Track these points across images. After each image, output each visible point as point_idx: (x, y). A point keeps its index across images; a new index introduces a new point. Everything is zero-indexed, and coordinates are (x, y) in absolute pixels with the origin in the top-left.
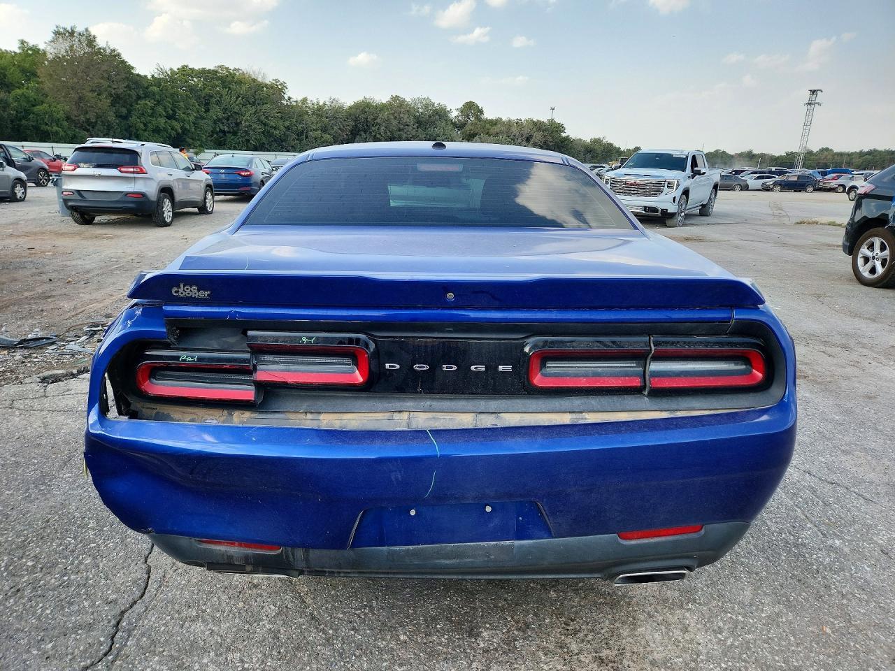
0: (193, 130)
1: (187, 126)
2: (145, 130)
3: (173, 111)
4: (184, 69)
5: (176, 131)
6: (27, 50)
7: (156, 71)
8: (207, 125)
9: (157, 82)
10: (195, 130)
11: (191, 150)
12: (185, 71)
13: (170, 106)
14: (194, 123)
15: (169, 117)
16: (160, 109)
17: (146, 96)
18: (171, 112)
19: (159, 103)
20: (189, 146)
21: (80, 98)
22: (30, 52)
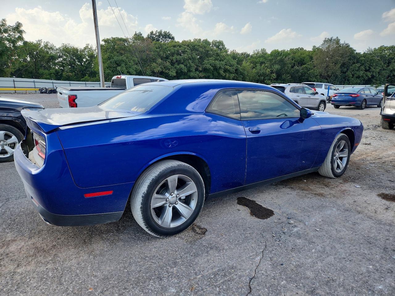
0: (378, 76)
1: (374, 74)
2: (353, 77)
3: (369, 67)
4: (381, 48)
5: (368, 77)
6: (315, 49)
7: (367, 50)
8: (386, 73)
9: (365, 55)
10: (379, 76)
11: (374, 86)
12: (382, 49)
13: (368, 65)
14: (379, 73)
15: (366, 71)
16: (363, 67)
17: (357, 62)
18: (368, 68)
19: (363, 64)
20: (374, 84)
21: (327, 66)
22: (316, 50)
